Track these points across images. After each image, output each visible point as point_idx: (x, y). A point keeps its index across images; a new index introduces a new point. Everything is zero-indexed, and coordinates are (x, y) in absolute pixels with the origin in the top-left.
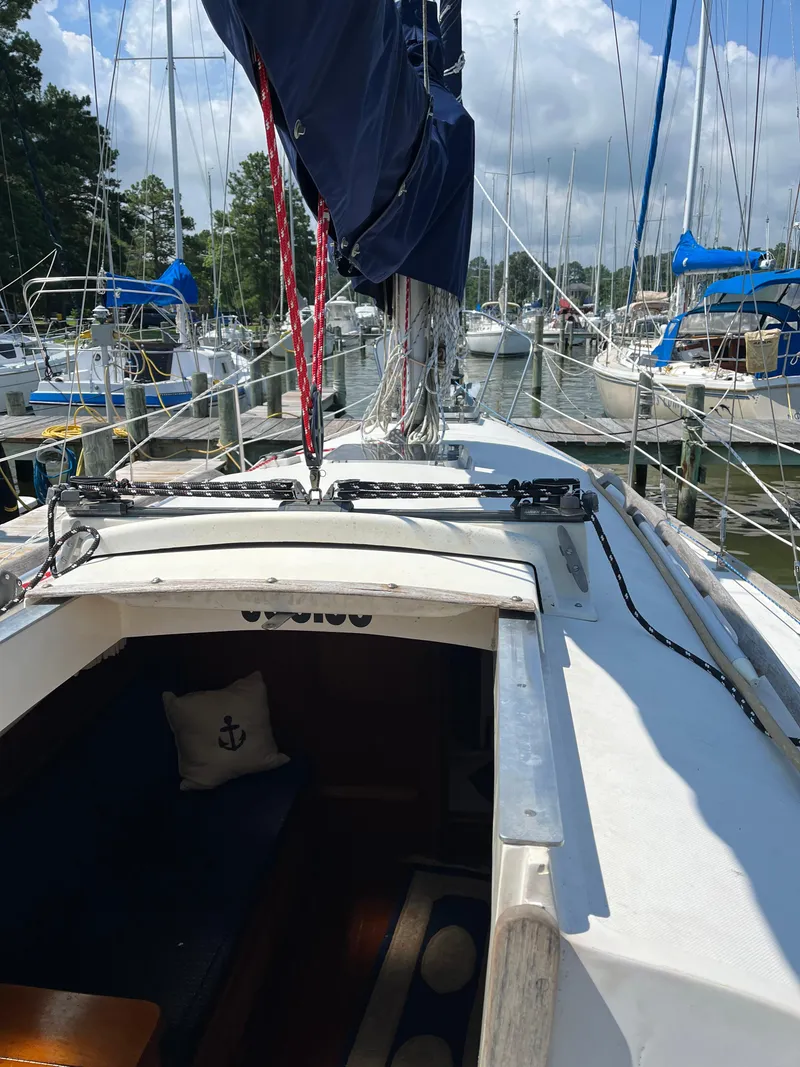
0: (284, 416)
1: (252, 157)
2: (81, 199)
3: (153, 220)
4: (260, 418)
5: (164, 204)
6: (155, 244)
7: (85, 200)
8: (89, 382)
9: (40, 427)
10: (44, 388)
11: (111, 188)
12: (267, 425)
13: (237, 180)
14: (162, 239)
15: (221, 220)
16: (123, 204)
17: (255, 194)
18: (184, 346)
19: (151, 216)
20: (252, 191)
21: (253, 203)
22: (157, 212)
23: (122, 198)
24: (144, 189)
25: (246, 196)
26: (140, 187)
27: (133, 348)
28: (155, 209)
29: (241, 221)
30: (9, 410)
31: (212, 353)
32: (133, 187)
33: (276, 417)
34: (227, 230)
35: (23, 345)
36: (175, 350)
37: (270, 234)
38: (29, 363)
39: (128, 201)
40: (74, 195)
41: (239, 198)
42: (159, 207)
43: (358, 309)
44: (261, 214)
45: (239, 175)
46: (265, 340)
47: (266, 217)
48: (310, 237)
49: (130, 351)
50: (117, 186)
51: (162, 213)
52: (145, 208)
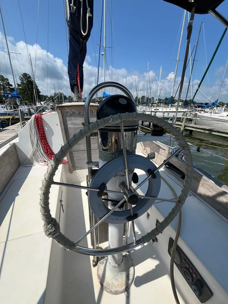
1: (23, 74)
5: (5, 81)
13: (21, 78)
14: (5, 88)
15: (19, 85)
20: (25, 80)
21: (25, 83)
25: (23, 81)
29: (23, 86)
34: (20, 87)
37: (30, 89)
44: (27, 84)
45: (21, 77)
47: (29, 85)
48: (38, 90)
51: (4, 83)
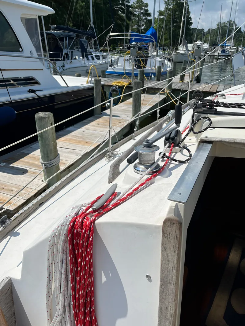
0: (185, 82)
2: (118, 8)
3: (138, 14)
4: (177, 82)
5: (143, 8)
6: (138, 22)
7: (119, 8)
8: (123, 68)
9: (111, 81)
10: (110, 69)
11: (127, 3)
12: (180, 84)
14: (141, 21)
15: (161, 13)
16: (131, 9)
17: (173, 4)
18: (151, 57)
19: (138, 13)
20: (172, 3)
21: (172, 7)
22: (140, 11)
23: (130, 7)
24: (137, 3)
25: (170, 5)
26: (136, 3)
27: (137, 57)
28: (140, 10)
29: (167, 13)
30: (101, 76)
31: (160, 60)
32: (134, 3)
33: (182, 82)
34: (162, 17)
35: (103, 56)
36: (149, 58)
37: (176, 18)
38: (104, 62)
39: (132, 8)
40: (116, 6)
41: (167, 6)
42: (141, 10)
43: (204, 45)
44: (174, 11)
46: (171, 56)
47: (176, 12)
48: (190, 19)
49: (135, 58)
50: (129, 2)
51: (142, 11)
52: (137, 10)
